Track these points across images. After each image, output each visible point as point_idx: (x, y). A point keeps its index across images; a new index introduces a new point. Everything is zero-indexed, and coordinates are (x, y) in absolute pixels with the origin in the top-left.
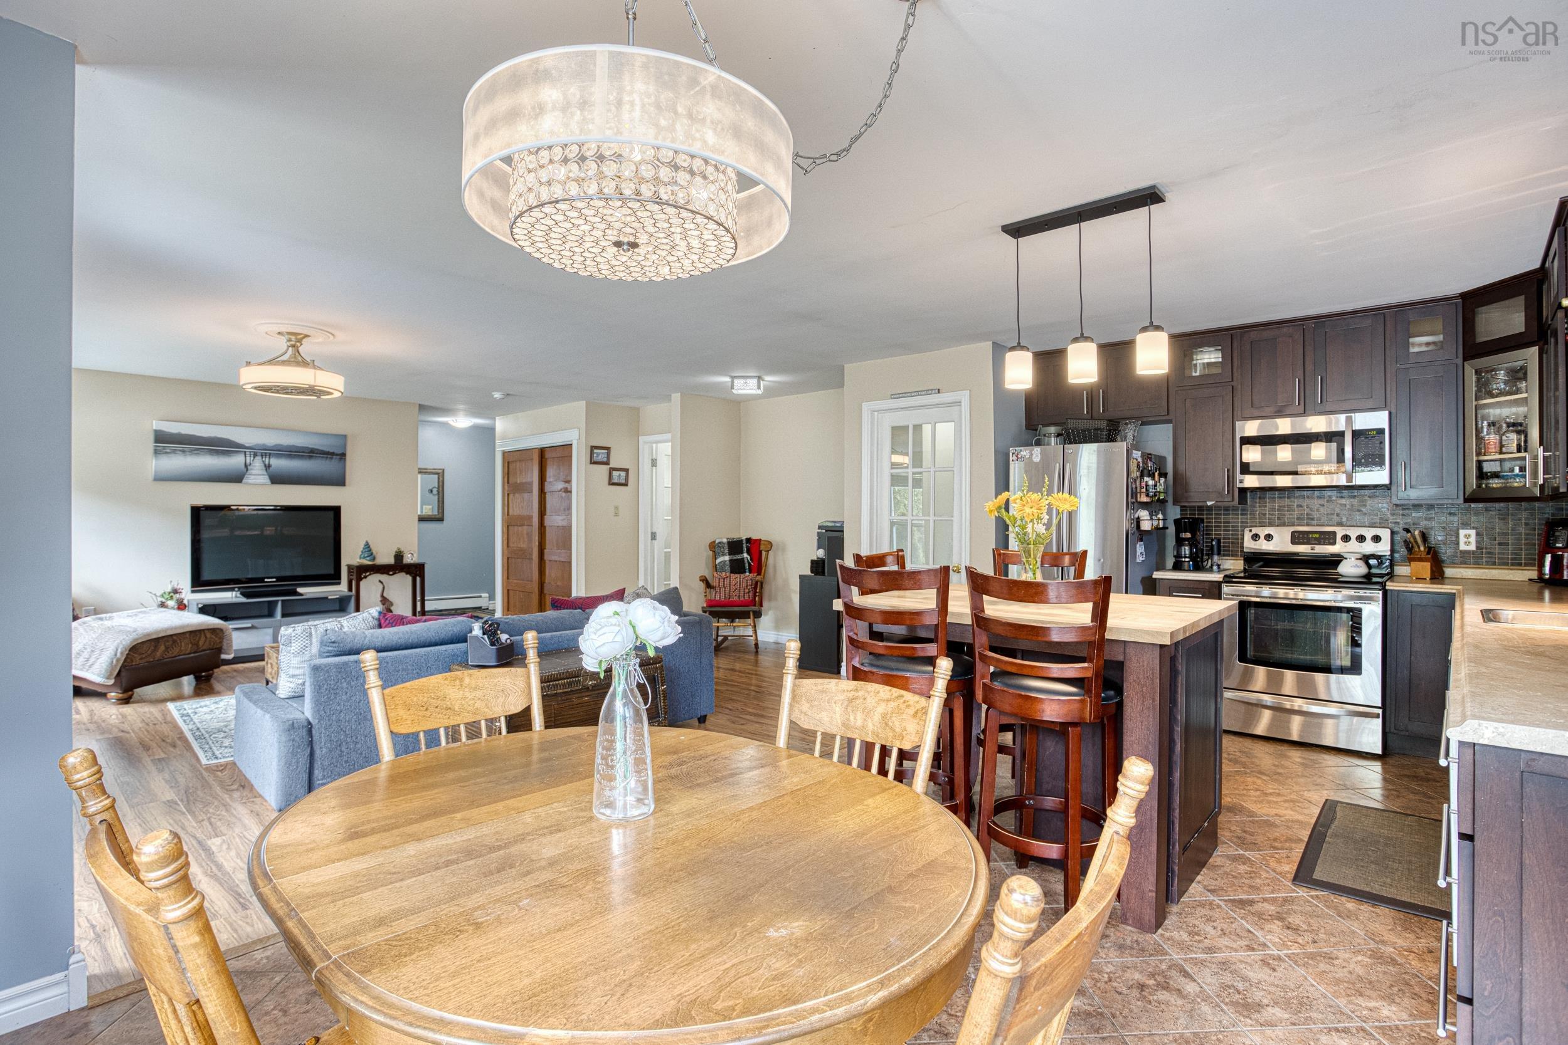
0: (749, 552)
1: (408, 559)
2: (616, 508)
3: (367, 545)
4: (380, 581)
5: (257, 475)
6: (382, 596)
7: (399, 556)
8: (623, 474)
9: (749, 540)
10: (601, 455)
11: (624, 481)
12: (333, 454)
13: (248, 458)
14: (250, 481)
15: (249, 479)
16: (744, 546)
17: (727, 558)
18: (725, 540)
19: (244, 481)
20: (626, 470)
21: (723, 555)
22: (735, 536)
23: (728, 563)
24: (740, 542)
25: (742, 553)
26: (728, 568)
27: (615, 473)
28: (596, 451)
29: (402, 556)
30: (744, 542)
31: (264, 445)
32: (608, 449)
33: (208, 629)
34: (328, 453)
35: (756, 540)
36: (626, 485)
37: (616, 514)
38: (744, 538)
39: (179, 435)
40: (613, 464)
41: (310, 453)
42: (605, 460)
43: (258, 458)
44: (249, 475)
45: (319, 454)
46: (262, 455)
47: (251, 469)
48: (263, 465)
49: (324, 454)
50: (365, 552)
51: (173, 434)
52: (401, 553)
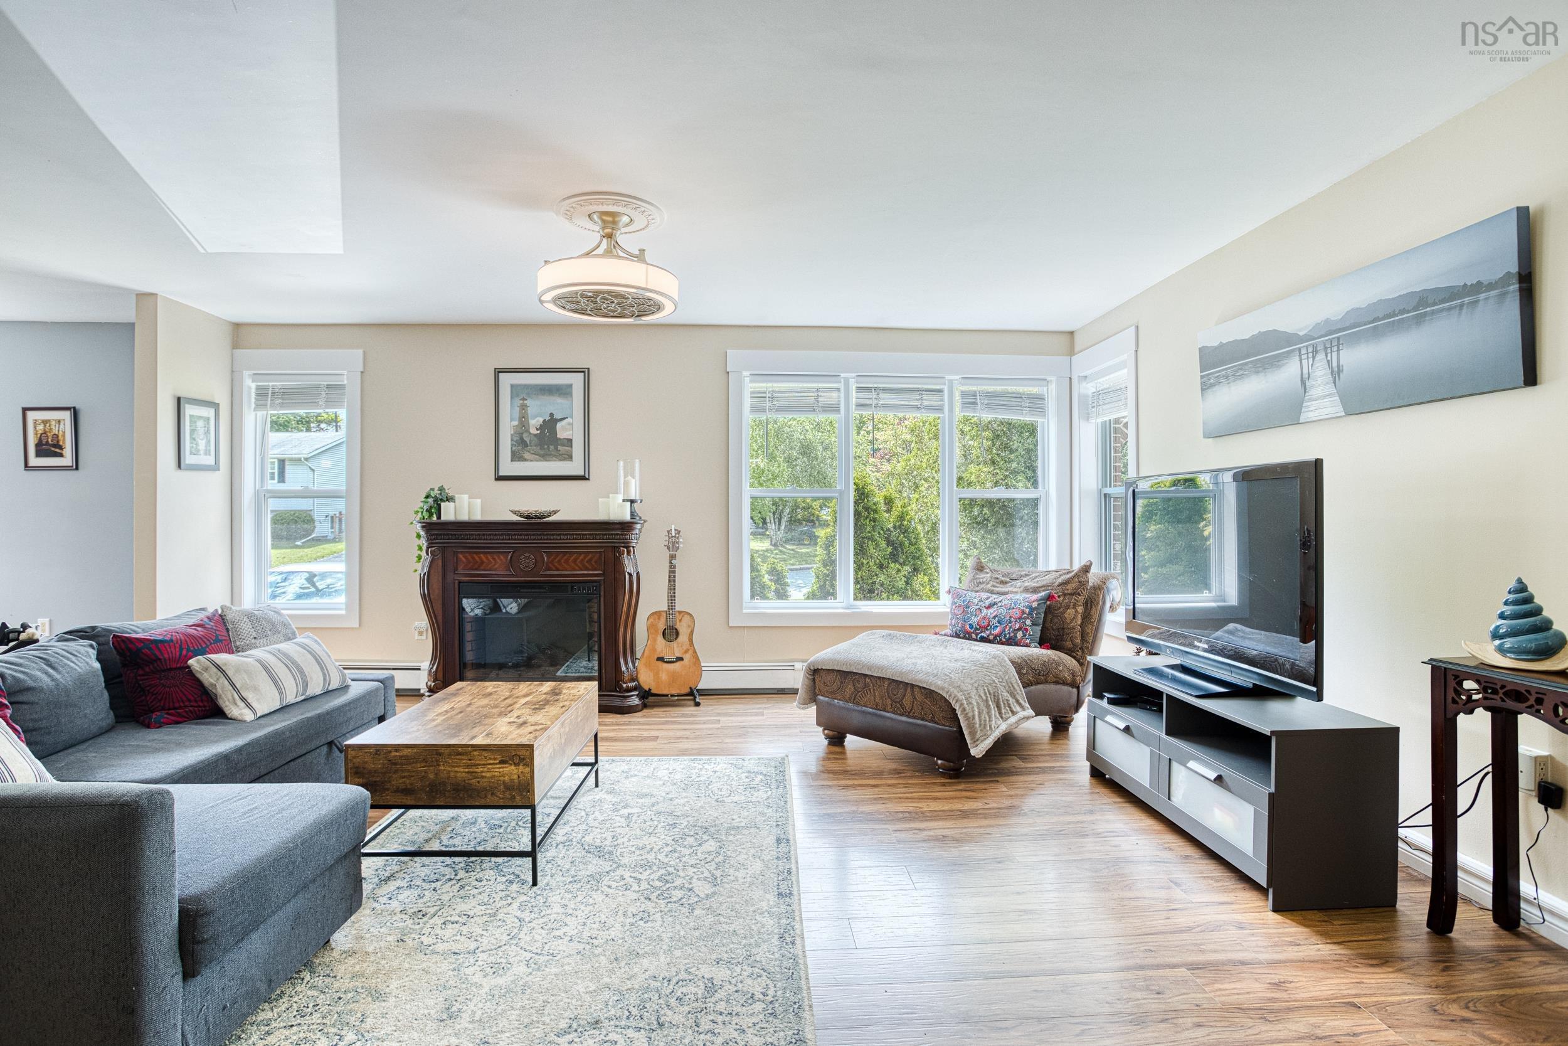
5: (1323, 401)
12: (1478, 288)
13: (1305, 362)
14: (1311, 415)
15: (1309, 412)
19: (1302, 417)
31: (1327, 321)
43: (1321, 356)
44: (1310, 400)
45: (1442, 301)
46: (1326, 348)
47: (1312, 387)
48: (1328, 371)
49: (1452, 297)
50: (1502, 617)
51: (1214, 349)
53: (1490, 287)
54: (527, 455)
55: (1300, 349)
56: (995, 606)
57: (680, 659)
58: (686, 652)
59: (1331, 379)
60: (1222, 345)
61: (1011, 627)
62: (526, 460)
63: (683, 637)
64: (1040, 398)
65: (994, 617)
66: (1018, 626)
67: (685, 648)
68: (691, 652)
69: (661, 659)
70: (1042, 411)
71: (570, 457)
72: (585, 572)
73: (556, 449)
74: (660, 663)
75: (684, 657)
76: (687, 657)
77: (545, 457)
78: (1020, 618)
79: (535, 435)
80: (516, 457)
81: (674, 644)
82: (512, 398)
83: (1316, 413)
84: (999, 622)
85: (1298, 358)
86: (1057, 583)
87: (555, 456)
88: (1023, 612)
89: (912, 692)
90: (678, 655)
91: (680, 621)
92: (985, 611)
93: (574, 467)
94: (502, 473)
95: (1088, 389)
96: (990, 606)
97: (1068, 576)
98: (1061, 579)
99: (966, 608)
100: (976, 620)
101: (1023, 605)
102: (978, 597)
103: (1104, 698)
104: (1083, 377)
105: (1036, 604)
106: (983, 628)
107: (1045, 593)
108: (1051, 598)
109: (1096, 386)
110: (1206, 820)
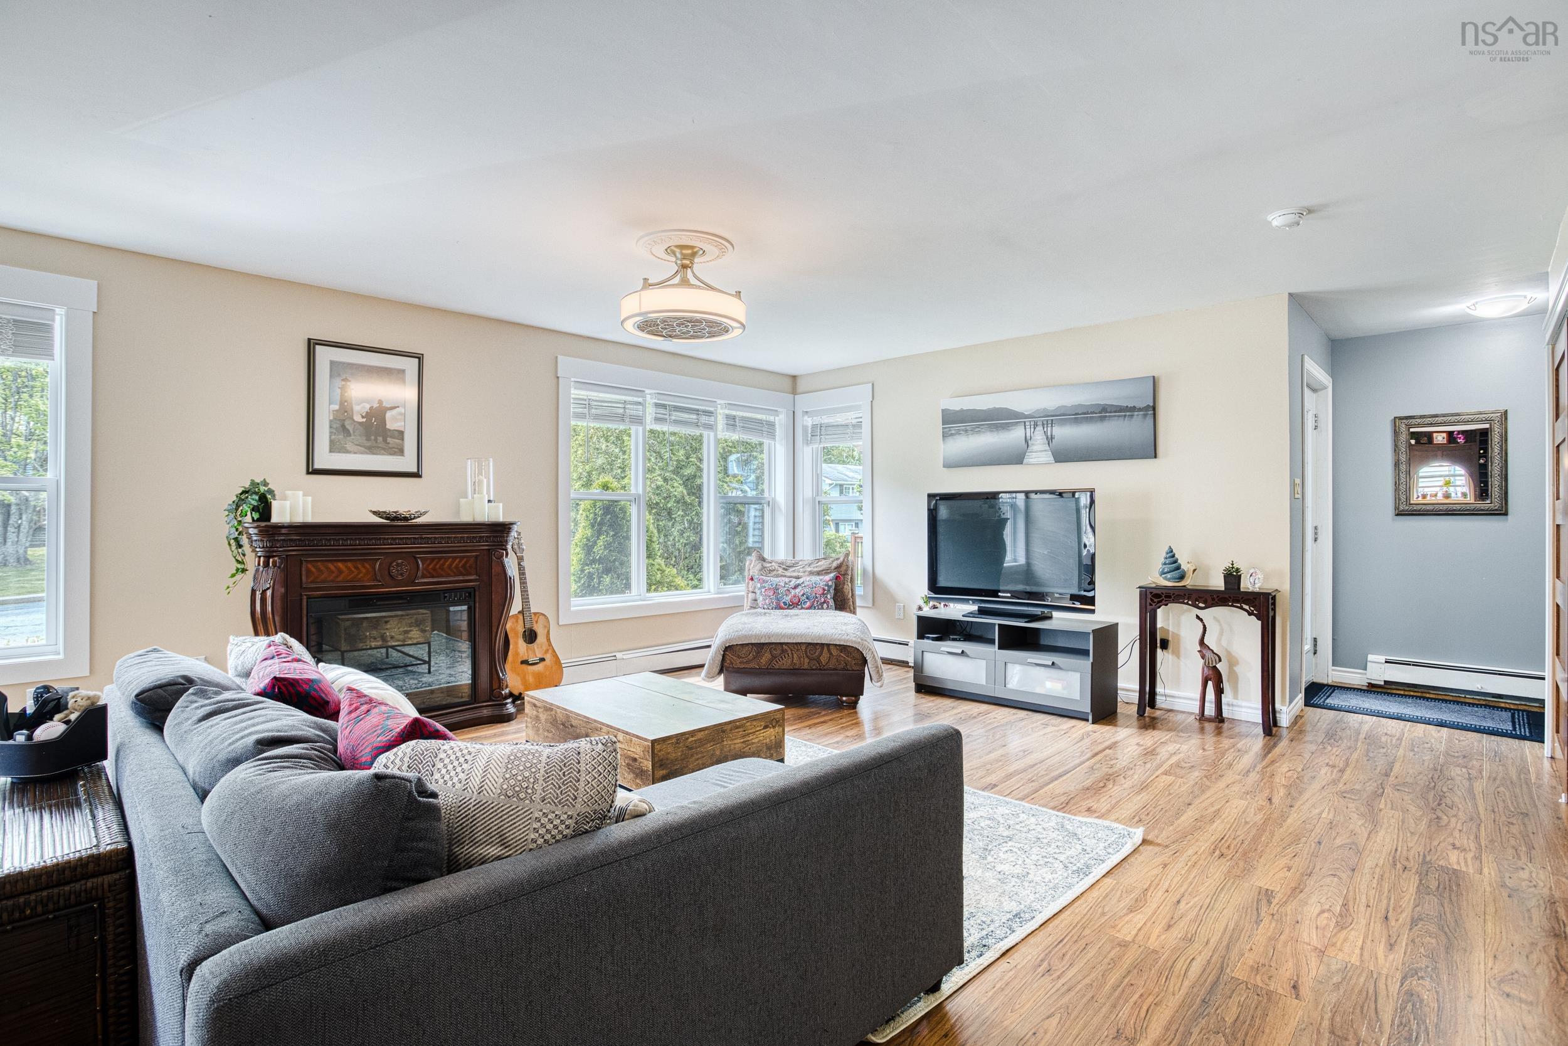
1: (1246, 585)
3: (1171, 554)
4: (1198, 617)
5: (1040, 453)
6: (1202, 642)
7: (1233, 577)
12: (1133, 409)
13: (1028, 430)
14: (1031, 460)
15: (1031, 458)
19: (1025, 461)
29: (1238, 578)
31: (1045, 410)
34: (1126, 409)
41: (1103, 413)
43: (1040, 428)
44: (1031, 452)
45: (1115, 412)
46: (1043, 424)
47: (1033, 445)
48: (1045, 437)
49: (1120, 411)
50: (1165, 564)
51: (956, 412)
52: (1238, 570)
53: (1140, 410)
54: (349, 446)
55: (1025, 422)
56: (801, 587)
57: (542, 660)
58: (547, 652)
60: (962, 411)
61: (818, 601)
62: (347, 452)
63: (541, 638)
64: (771, 425)
65: (803, 595)
66: (823, 600)
67: (545, 648)
68: (550, 651)
69: (525, 662)
70: (772, 434)
71: (401, 452)
72: (461, 578)
73: (385, 441)
74: (524, 666)
75: (545, 657)
76: (548, 657)
77: (371, 450)
78: (823, 594)
79: (361, 424)
80: (334, 447)
81: (535, 645)
82: (331, 376)
83: (1035, 460)
84: (807, 598)
86: (833, 568)
87: (384, 449)
88: (824, 590)
89: (829, 650)
90: (540, 656)
91: (537, 622)
92: (793, 592)
93: (407, 463)
94: (317, 466)
95: (809, 422)
96: (795, 587)
97: (839, 562)
98: (835, 564)
99: (776, 590)
100: (787, 599)
101: (822, 584)
102: (781, 581)
103: (928, 638)
104: (807, 412)
105: (830, 583)
106: (795, 604)
107: (832, 575)
108: (837, 578)
109: (817, 420)
110: (1039, 690)
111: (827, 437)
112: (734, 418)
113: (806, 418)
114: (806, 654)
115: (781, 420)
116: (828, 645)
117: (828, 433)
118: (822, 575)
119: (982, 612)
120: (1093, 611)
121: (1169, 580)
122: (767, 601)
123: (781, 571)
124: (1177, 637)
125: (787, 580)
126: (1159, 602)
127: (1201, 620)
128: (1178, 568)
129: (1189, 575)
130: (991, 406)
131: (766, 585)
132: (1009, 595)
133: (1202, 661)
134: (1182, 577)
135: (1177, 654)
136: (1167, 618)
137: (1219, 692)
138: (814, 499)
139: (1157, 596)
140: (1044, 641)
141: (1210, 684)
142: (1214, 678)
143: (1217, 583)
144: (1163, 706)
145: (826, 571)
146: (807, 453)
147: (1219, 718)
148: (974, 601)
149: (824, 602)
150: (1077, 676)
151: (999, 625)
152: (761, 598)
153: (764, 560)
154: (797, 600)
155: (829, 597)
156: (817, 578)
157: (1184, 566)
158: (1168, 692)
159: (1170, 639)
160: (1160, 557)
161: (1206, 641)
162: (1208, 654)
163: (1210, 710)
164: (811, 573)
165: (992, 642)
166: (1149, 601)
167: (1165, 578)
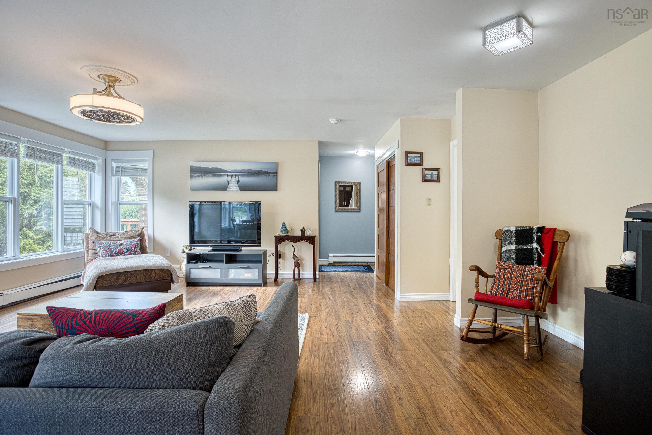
0: (539, 242)
1: (307, 234)
2: (430, 200)
3: (284, 224)
4: (292, 246)
5: (233, 187)
6: (294, 254)
7: (303, 231)
8: (435, 173)
9: (541, 229)
10: (414, 158)
11: (436, 179)
12: (270, 173)
13: (229, 178)
14: (230, 189)
15: (230, 188)
16: (535, 235)
17: (513, 247)
18: (513, 229)
19: (228, 189)
20: (438, 170)
21: (509, 244)
22: (525, 223)
23: (514, 252)
24: (530, 231)
25: (532, 242)
26: (513, 258)
27: (427, 172)
28: (409, 155)
29: (305, 231)
30: (535, 231)
31: (236, 170)
32: (421, 153)
33: (158, 269)
34: (267, 173)
35: (550, 230)
36: (438, 181)
37: (429, 205)
38: (535, 227)
39: (200, 167)
40: (425, 165)
41: (258, 173)
42: (418, 162)
43: (234, 177)
44: (230, 186)
45: (263, 173)
46: (235, 176)
47: (231, 183)
49: (265, 173)
50: (282, 228)
51: (197, 167)
52: (305, 229)
53: (272, 173)
55: (228, 174)
56: (122, 245)
59: (237, 182)
61: (133, 251)
64: (93, 164)
65: (125, 249)
66: (135, 250)
78: (135, 247)
83: (232, 189)
84: (127, 250)
85: (227, 176)
86: (137, 235)
88: (136, 245)
92: (119, 248)
95: (114, 165)
96: (120, 245)
97: (139, 232)
98: (137, 233)
99: (109, 247)
100: (117, 251)
101: (134, 243)
102: (112, 243)
103: (192, 263)
104: (113, 160)
105: (138, 242)
106: (121, 253)
107: (138, 238)
108: (141, 240)
109: (120, 164)
110: (242, 277)
111: (125, 173)
112: (74, 159)
113: (113, 163)
114: (144, 275)
115: (98, 162)
116: (154, 269)
117: (126, 171)
118: (132, 239)
119: (214, 250)
120: (260, 246)
121: (284, 234)
122: (105, 253)
123: (109, 238)
124: (284, 253)
125: (115, 242)
126: (281, 241)
127: (293, 246)
128: (286, 229)
129: (290, 231)
130: (214, 167)
131: (103, 245)
132: (227, 242)
133: (294, 261)
134: (288, 232)
135: (284, 259)
136: (281, 247)
137: (299, 270)
138: (116, 203)
139: (280, 239)
140: (238, 259)
141: (296, 268)
142: (298, 265)
143: (299, 234)
144: (280, 278)
145: (134, 237)
146: (113, 180)
147: (299, 279)
148: (211, 246)
149: (136, 251)
150: (257, 270)
151: (225, 254)
152: (101, 252)
153: (97, 233)
154: (122, 251)
155: (138, 248)
156: (129, 241)
157: (288, 229)
158: (282, 273)
159: (282, 254)
160: (280, 226)
161: (295, 254)
162: (296, 258)
163: (297, 277)
164: (126, 238)
165: (222, 261)
166: (278, 241)
167: (283, 233)
